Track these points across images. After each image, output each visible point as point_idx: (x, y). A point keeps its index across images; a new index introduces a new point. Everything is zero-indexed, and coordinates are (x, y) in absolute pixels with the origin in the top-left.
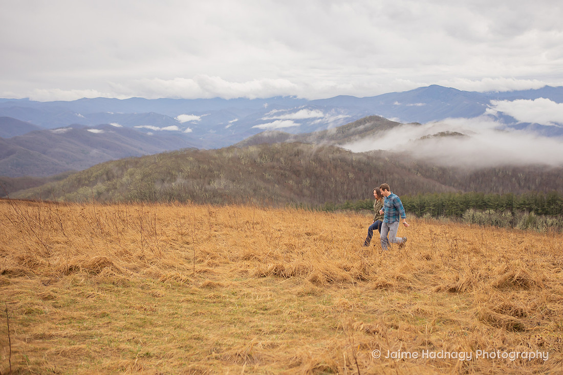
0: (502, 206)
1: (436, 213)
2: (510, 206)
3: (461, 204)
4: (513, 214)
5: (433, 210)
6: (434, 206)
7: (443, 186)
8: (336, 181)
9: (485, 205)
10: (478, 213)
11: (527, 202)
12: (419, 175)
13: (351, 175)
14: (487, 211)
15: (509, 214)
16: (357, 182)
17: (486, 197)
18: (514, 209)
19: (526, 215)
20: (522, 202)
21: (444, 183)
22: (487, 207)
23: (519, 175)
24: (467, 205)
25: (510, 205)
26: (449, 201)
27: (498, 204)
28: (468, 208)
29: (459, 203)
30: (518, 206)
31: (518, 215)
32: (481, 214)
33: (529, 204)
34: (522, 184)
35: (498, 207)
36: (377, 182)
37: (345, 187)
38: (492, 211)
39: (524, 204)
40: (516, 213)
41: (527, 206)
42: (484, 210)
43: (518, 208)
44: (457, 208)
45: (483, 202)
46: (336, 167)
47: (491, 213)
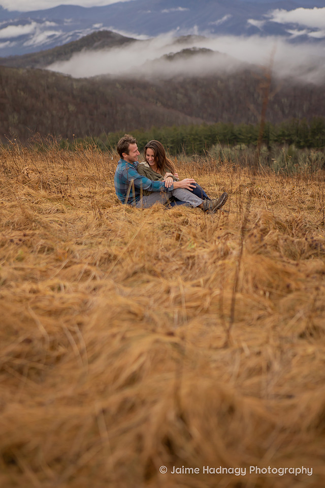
0: (256, 139)
1: (175, 151)
2: (266, 139)
3: (206, 139)
4: (269, 148)
5: (171, 147)
6: (173, 142)
7: (189, 118)
8: (52, 116)
9: (234, 138)
10: (227, 150)
11: (287, 133)
12: (159, 104)
13: (72, 108)
14: (238, 147)
15: (264, 148)
16: (80, 116)
17: (236, 128)
18: (270, 142)
19: (284, 149)
20: (280, 133)
21: (190, 114)
22: (237, 142)
23: (283, 100)
24: (212, 139)
25: (266, 137)
26: (191, 135)
27: (251, 137)
28: (215, 144)
29: (203, 138)
30: (276, 138)
31: (275, 150)
32: (229, 150)
33: (289, 135)
34: (287, 112)
35: (250, 140)
36: (105, 116)
37: (65, 123)
38: (244, 146)
39: (283, 135)
40: (273, 147)
41: (286, 138)
42: (234, 145)
43: (276, 141)
44: (201, 144)
45: (233, 134)
46: (51, 97)
47: (242, 148)
